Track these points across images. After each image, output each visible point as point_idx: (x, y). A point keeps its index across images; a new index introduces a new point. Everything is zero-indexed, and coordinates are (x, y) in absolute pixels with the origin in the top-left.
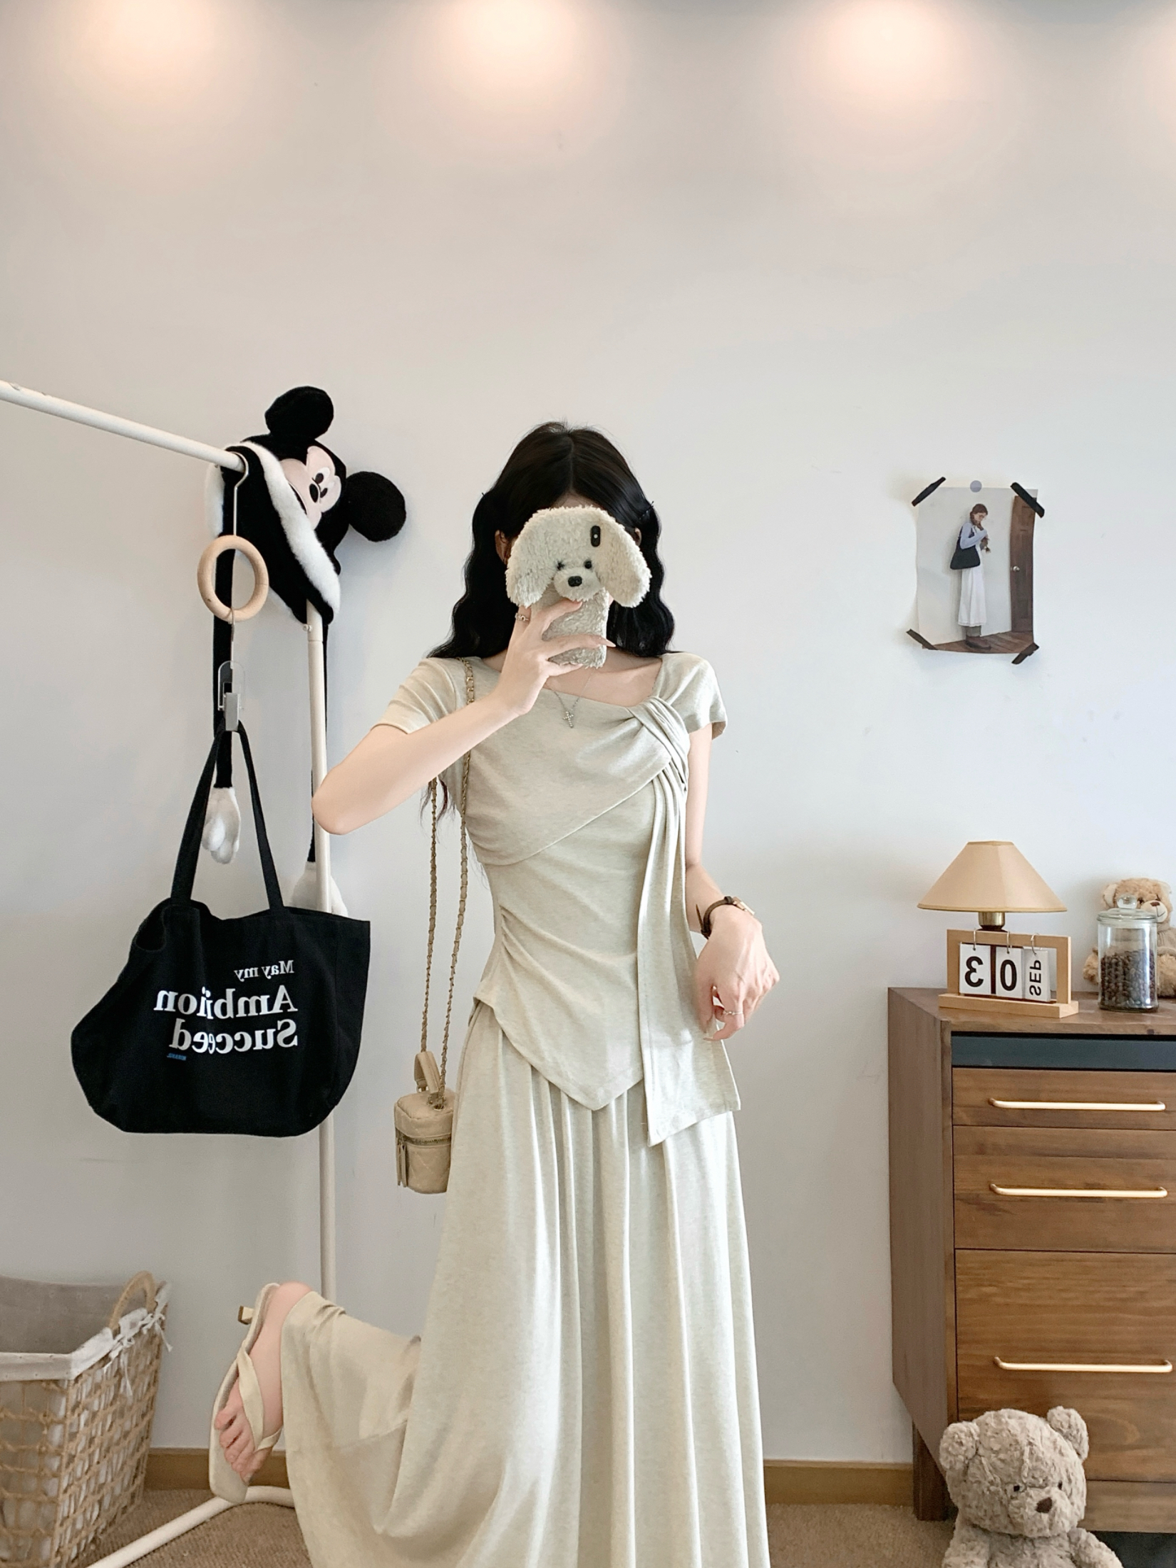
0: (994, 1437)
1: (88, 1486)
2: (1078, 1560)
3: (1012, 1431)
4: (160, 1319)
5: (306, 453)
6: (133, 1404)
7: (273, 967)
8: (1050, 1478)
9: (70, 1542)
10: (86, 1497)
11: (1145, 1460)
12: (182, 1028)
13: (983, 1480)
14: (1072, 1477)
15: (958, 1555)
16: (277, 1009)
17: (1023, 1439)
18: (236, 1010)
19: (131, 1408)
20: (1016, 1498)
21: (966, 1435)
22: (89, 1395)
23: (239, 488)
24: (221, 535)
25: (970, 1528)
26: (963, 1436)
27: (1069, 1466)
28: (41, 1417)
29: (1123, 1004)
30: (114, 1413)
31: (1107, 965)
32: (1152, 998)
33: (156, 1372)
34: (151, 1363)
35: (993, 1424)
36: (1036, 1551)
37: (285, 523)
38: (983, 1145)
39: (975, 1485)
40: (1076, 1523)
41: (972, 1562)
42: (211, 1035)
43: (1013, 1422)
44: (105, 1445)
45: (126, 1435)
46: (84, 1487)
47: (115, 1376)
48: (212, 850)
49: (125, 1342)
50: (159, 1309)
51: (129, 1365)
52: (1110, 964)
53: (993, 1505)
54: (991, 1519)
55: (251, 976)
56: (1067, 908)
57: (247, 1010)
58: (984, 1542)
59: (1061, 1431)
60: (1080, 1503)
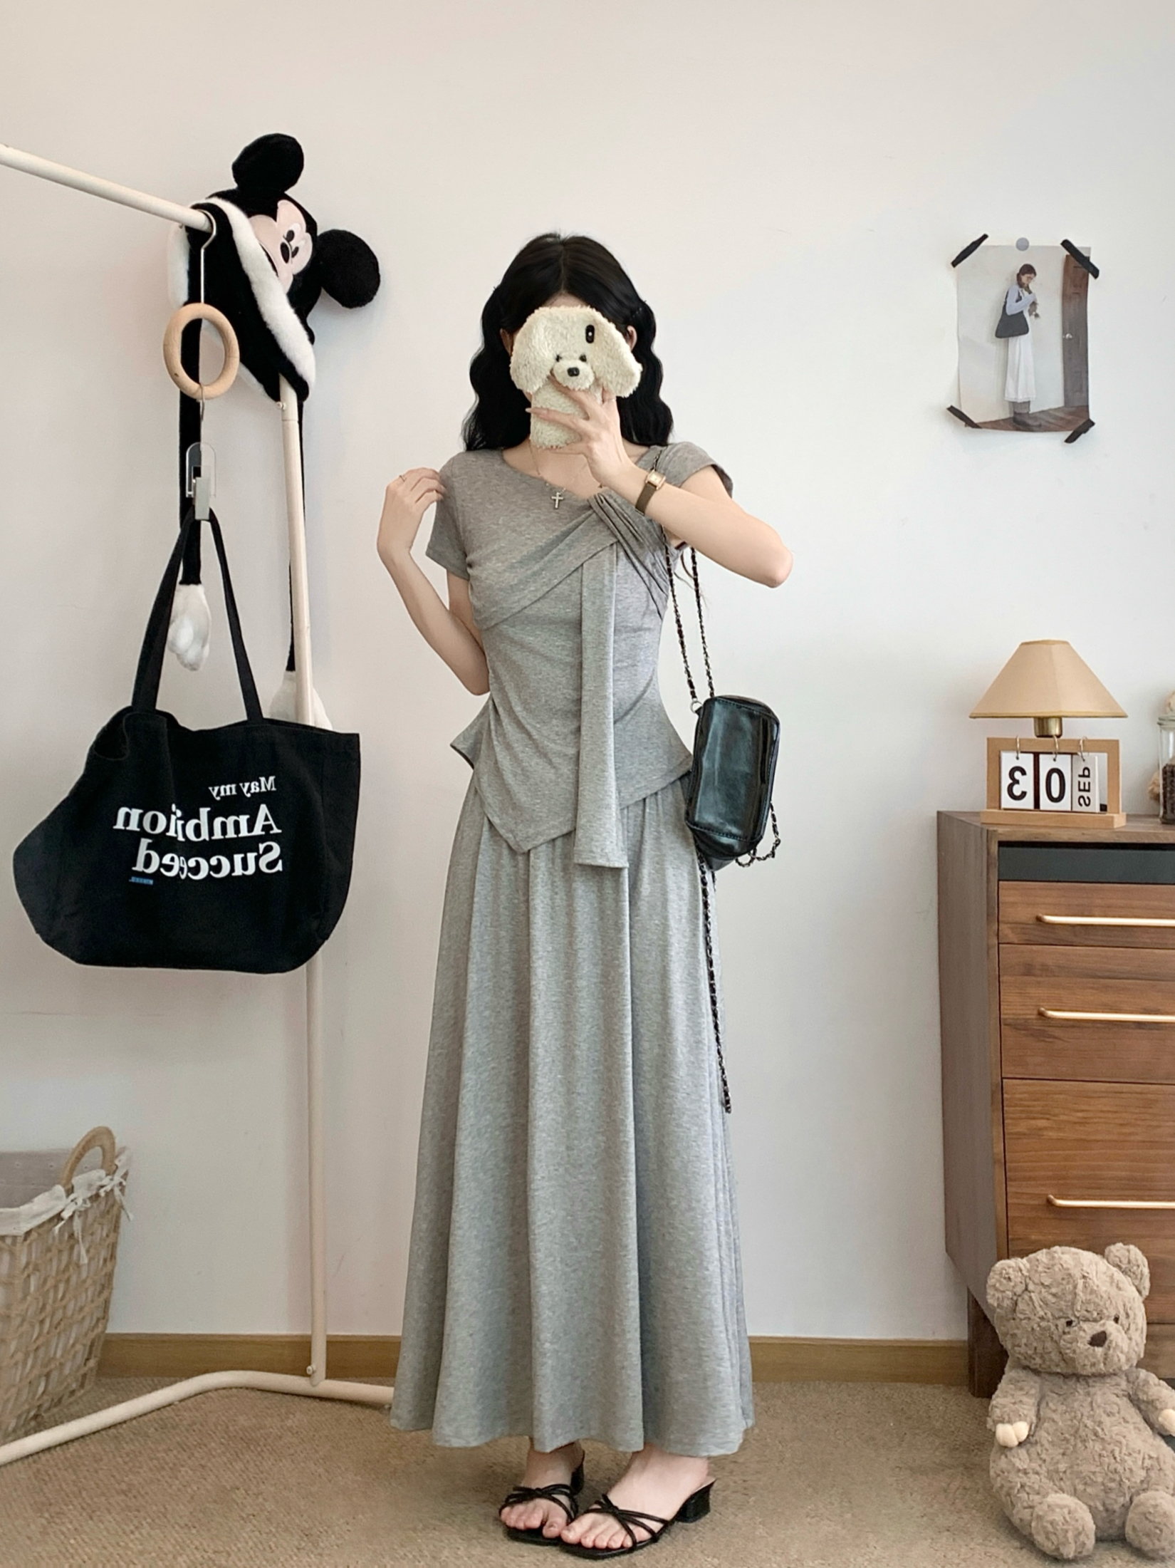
0: (1046, 1272)
2: (1136, 1399)
3: (1065, 1266)
5: (276, 208)
7: (252, 784)
8: (1105, 1311)
12: (148, 848)
13: (1032, 1317)
14: (1130, 1312)
15: (1005, 1397)
16: (258, 831)
17: (1078, 1275)
20: (1069, 1333)
21: (1015, 1273)
23: (206, 250)
24: (187, 303)
25: (1022, 1371)
26: (1011, 1271)
27: (1126, 1300)
31: (1169, 775)
35: (1045, 1261)
36: (1090, 1388)
37: (255, 288)
38: (1031, 964)
39: (1027, 1322)
40: (1135, 1361)
41: (1021, 1401)
42: (182, 858)
43: (1066, 1257)
48: (180, 653)
50: (119, 1172)
52: (1171, 773)
53: (1044, 1342)
54: (1042, 1357)
55: (228, 793)
56: (1128, 714)
57: (224, 831)
58: (1035, 1382)
59: (1119, 1267)
60: (1139, 1340)
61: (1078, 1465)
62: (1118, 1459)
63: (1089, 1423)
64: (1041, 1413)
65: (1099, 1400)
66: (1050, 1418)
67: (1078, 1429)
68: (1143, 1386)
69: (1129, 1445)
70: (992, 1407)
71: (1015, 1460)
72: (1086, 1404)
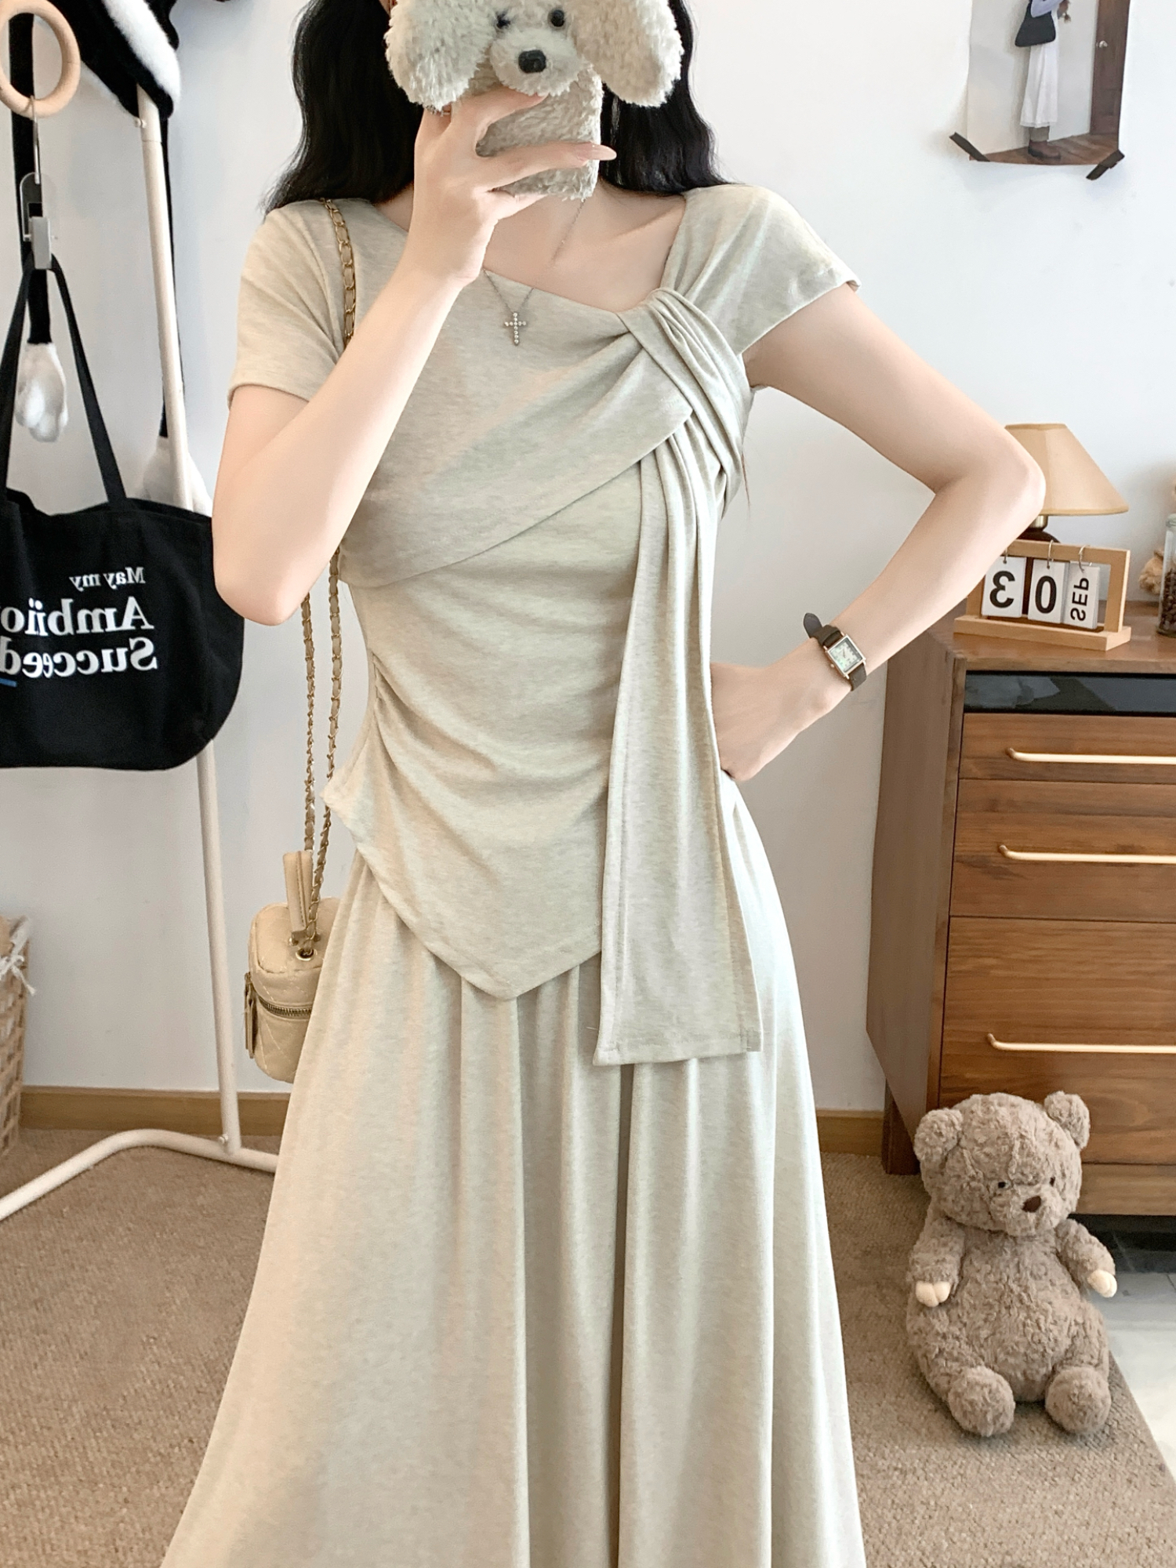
0: (979, 1127)
2: (1064, 1256)
3: (1001, 1122)
7: (118, 575)
8: (1042, 1175)
11: (1152, 1142)
12: (8, 648)
13: (962, 1176)
14: (1066, 1172)
15: (928, 1252)
16: (127, 625)
17: (1013, 1131)
18: (75, 625)
20: (1000, 1195)
21: (946, 1126)
25: (943, 1222)
26: (943, 1126)
27: (1064, 1160)
35: (980, 1114)
36: (1018, 1249)
38: (995, 801)
39: (955, 1179)
41: (944, 1259)
42: (46, 655)
43: (1003, 1111)
48: (31, 426)
54: (969, 1214)
55: (92, 584)
56: (1129, 506)
57: (90, 625)
58: (959, 1237)
59: (1059, 1121)
63: (1014, 1286)
64: (965, 1273)
65: (1027, 1261)
66: (972, 1278)
67: (1003, 1294)
68: (1074, 1243)
69: (1054, 1312)
70: (913, 1262)
71: (935, 1321)
72: (1011, 1266)
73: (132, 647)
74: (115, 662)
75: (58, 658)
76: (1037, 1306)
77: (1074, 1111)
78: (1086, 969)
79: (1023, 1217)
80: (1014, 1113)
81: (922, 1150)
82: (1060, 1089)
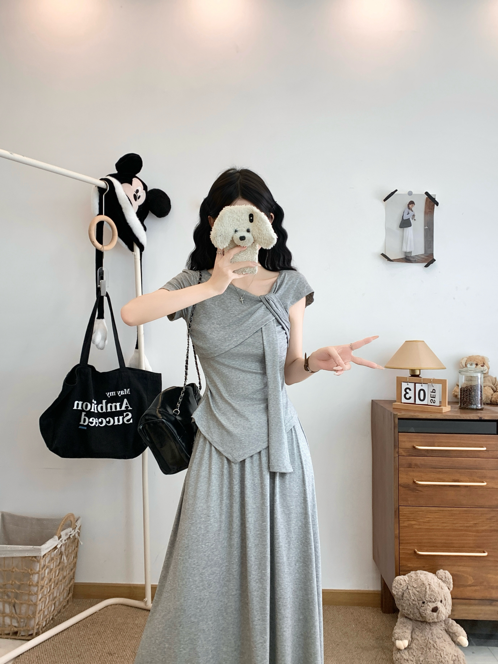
0: (415, 582)
1: (49, 598)
2: (448, 631)
3: (422, 580)
4: (78, 532)
5: (132, 181)
6: (67, 566)
7: (121, 392)
8: (437, 598)
9: (42, 620)
10: (49, 602)
11: (476, 591)
12: (84, 416)
13: (410, 600)
14: (446, 598)
15: (399, 629)
16: (123, 408)
17: (426, 583)
18: (107, 409)
19: (66, 567)
20: (423, 606)
21: (403, 581)
22: (49, 562)
23: (105, 195)
24: (98, 215)
25: (404, 618)
26: (401, 581)
27: (445, 593)
28: (30, 570)
29: (469, 407)
30: (59, 569)
31: (463, 391)
32: (481, 404)
33: (76, 552)
34: (74, 549)
35: (414, 577)
36: (431, 627)
37: (124, 210)
38: (411, 464)
39: (407, 601)
40: (447, 617)
41: (405, 632)
42: (96, 419)
43: (422, 576)
44: (56, 582)
45: (64, 578)
46: (48, 598)
47: (60, 555)
48: (97, 344)
49: (63, 541)
50: (77, 528)
51: (65, 550)
52: (464, 390)
53: (414, 609)
54: (413, 615)
55: (113, 395)
56: (446, 367)
57: (111, 409)
58: (410, 624)
59: (442, 580)
60: (449, 608)
61: (427, 658)
62: (443, 657)
63: (431, 641)
64: (413, 636)
65: (435, 632)
66: (416, 639)
67: (427, 644)
68: (451, 626)
69: (446, 651)
70: (394, 633)
71: (403, 655)
72: (429, 634)
73: (125, 416)
74: (119, 421)
75: (100, 420)
76: (440, 648)
77: (447, 576)
78: (446, 525)
79: (432, 614)
80: (426, 577)
81: (395, 590)
82: (441, 569)
